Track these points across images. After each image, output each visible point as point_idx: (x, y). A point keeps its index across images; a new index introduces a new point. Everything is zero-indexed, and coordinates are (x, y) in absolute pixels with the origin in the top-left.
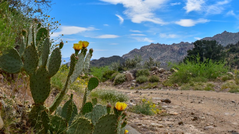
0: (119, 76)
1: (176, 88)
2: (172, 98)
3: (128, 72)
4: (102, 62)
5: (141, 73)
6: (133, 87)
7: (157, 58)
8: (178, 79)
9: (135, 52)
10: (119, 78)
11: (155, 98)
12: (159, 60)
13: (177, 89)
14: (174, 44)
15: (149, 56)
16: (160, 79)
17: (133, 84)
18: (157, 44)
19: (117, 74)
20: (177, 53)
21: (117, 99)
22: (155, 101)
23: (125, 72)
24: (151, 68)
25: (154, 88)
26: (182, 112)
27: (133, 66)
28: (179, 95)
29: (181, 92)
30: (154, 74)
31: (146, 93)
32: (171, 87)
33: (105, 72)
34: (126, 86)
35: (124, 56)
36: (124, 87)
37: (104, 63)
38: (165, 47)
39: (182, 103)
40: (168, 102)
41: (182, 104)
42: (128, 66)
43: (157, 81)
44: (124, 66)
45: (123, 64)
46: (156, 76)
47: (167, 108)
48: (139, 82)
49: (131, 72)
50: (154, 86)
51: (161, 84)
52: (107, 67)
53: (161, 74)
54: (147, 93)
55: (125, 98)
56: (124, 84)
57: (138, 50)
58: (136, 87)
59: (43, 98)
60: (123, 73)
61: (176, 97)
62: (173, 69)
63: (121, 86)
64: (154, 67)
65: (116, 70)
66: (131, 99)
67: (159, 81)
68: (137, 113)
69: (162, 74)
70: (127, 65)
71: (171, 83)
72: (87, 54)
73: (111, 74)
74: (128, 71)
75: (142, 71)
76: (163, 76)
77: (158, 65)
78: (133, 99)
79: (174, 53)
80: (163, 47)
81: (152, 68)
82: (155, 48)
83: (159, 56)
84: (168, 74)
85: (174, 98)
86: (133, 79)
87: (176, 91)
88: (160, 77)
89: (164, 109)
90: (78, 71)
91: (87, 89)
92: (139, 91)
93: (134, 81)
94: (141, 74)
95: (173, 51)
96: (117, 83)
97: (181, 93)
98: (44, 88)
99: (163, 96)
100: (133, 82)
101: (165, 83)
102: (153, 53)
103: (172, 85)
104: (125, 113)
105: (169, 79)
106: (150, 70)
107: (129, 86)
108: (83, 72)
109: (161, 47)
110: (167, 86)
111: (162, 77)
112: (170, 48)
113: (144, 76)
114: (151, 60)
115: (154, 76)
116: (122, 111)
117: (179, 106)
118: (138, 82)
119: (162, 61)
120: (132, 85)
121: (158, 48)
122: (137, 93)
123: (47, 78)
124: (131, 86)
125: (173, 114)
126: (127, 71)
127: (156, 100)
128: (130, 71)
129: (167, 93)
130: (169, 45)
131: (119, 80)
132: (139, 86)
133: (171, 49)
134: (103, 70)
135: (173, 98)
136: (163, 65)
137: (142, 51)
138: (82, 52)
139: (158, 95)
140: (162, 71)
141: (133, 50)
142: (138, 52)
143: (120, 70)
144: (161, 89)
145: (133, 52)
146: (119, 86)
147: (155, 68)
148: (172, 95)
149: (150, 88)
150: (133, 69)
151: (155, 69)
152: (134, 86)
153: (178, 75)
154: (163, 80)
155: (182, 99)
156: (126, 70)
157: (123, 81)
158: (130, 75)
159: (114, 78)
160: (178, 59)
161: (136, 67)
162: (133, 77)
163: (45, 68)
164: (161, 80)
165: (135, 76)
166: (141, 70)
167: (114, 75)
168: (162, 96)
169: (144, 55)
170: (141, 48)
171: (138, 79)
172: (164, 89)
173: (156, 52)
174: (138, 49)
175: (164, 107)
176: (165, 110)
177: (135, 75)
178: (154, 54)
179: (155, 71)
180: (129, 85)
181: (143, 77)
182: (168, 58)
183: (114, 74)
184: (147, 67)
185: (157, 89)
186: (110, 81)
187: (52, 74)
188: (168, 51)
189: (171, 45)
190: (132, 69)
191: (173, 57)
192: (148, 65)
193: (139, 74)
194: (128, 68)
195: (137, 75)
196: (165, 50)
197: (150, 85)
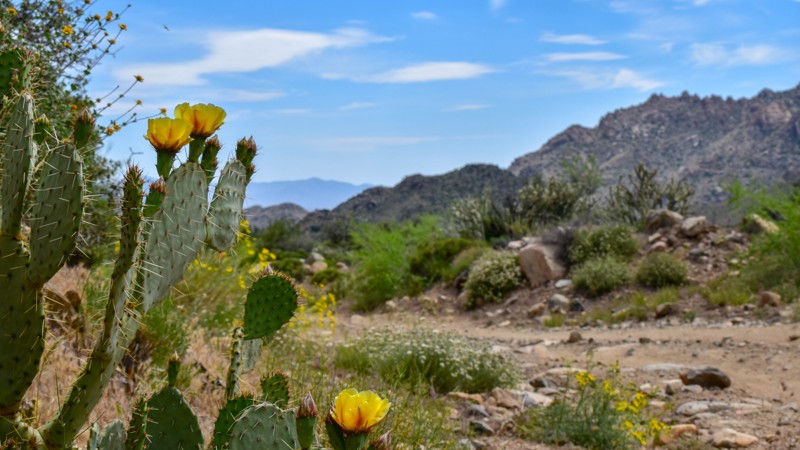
0: (489, 263)
1: (766, 312)
2: (741, 361)
3: (531, 243)
4: (415, 199)
5: (596, 244)
6: (557, 316)
7: (682, 169)
8: (779, 269)
9: (572, 139)
10: (488, 274)
11: (653, 366)
12: (695, 176)
13: (775, 318)
14: (765, 95)
15: (641, 157)
16: (689, 270)
17: (559, 303)
18: (680, 99)
19: (477, 256)
20: (781, 136)
21: (460, 376)
22: (651, 378)
23: (515, 244)
24: (647, 215)
25: (660, 316)
26: (778, 433)
27: (560, 208)
28: (780, 348)
29: (792, 333)
30: (659, 249)
31: (618, 343)
32: (746, 308)
33: (420, 247)
34: (525, 312)
35: (517, 162)
36: (512, 319)
37: (425, 204)
38: (721, 113)
39: (789, 384)
40: (713, 381)
41: (785, 389)
42: (531, 212)
43: (674, 281)
44: (513, 211)
45: (509, 203)
46: (672, 257)
47: (706, 411)
48: (587, 288)
49: (546, 243)
50: (660, 307)
51: (697, 296)
52: (430, 219)
53: (696, 246)
54: (624, 341)
55: (503, 371)
56: (513, 303)
57: (588, 131)
58: (572, 317)
59: (11, 382)
60: (511, 249)
61: (764, 357)
62: (756, 216)
63: (500, 311)
64: (659, 211)
65: (476, 237)
66: (535, 376)
67: (688, 283)
68: (553, 442)
69: (701, 245)
70: (528, 207)
71: (748, 288)
72: (221, 166)
73: (447, 255)
74: (534, 235)
75: (601, 235)
76: (703, 254)
77: (682, 203)
78: (549, 374)
79: (767, 139)
80: (712, 110)
81: (649, 219)
82: (671, 117)
83: (694, 158)
84: (732, 245)
85: (751, 362)
86: (558, 274)
87: (770, 329)
88: (688, 263)
89: (687, 419)
90: (180, 248)
91: (239, 332)
92: (587, 334)
93: (561, 283)
94: (596, 248)
95: (763, 128)
96: (479, 300)
97: (793, 339)
98: (14, 336)
99: (701, 354)
100: (559, 290)
101: (714, 289)
102: (662, 141)
103: (752, 301)
104: (381, 441)
105: (736, 267)
106: (640, 230)
107: (539, 312)
108: (319, 252)
109: (699, 109)
110: (722, 305)
111: (701, 262)
112: (744, 113)
113: (609, 259)
114: (642, 180)
115: (661, 256)
116: (366, 432)
117: (766, 403)
118: (581, 289)
119: (708, 179)
120: (551, 304)
121: (688, 118)
122: (575, 346)
123: (23, 288)
124: (546, 311)
125: (732, 440)
126: (526, 239)
127: (660, 374)
128: (540, 239)
129: (719, 340)
130: (741, 102)
131: (487, 284)
132: (589, 310)
133: (753, 121)
134: (410, 238)
135: (748, 364)
136: (713, 199)
137: (605, 136)
138: (192, 158)
139: (676, 350)
140: (697, 230)
141: (561, 135)
142: (589, 140)
143: (495, 232)
144: (692, 319)
145: (563, 142)
146: (490, 314)
147: (664, 217)
148: (745, 350)
149: (642, 318)
150: (556, 225)
151: (664, 223)
152: (563, 312)
153: (778, 247)
154: (702, 275)
155: (789, 366)
156: (525, 234)
157: (508, 289)
158: (542, 256)
159: (467, 275)
160: (791, 168)
161: (570, 218)
162: (554, 267)
163: (15, 239)
164: (696, 274)
165: (567, 262)
166: (596, 229)
167: (467, 258)
168: (694, 356)
169: (618, 156)
170: (602, 122)
171: (579, 273)
172: (709, 318)
173: (675, 138)
174: (585, 129)
175: (691, 411)
176: (692, 422)
177: (567, 253)
178: (667, 149)
179: (664, 234)
180: (536, 306)
181: (606, 266)
182: (738, 167)
183: (464, 254)
184: (625, 213)
185: (674, 321)
186: (447, 288)
187: (46, 266)
188: (735, 132)
189: (754, 100)
190: (550, 229)
191: (766, 159)
192: (631, 204)
193: (584, 248)
194: (530, 223)
195: (575, 254)
196: (720, 126)
197: (641, 302)
